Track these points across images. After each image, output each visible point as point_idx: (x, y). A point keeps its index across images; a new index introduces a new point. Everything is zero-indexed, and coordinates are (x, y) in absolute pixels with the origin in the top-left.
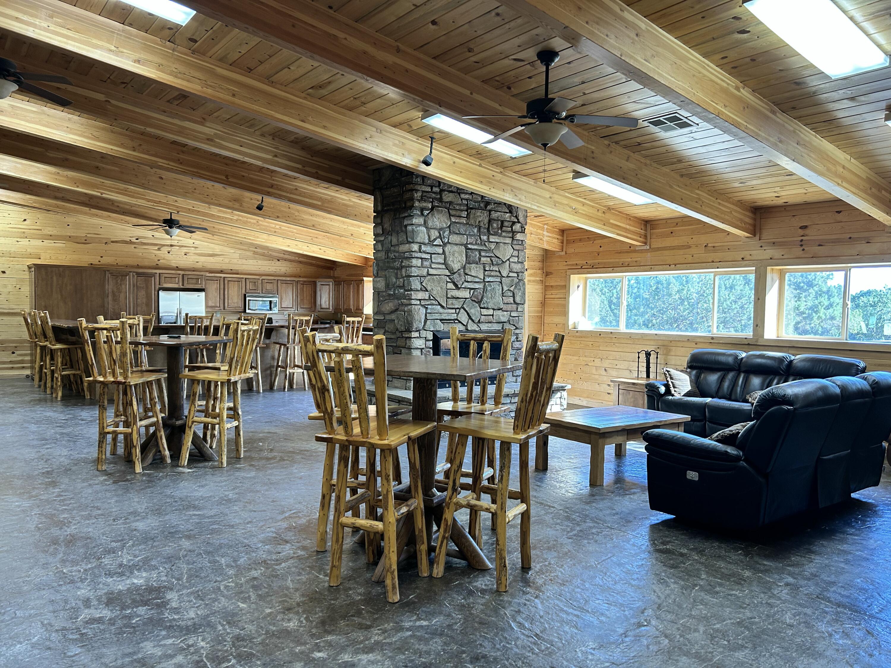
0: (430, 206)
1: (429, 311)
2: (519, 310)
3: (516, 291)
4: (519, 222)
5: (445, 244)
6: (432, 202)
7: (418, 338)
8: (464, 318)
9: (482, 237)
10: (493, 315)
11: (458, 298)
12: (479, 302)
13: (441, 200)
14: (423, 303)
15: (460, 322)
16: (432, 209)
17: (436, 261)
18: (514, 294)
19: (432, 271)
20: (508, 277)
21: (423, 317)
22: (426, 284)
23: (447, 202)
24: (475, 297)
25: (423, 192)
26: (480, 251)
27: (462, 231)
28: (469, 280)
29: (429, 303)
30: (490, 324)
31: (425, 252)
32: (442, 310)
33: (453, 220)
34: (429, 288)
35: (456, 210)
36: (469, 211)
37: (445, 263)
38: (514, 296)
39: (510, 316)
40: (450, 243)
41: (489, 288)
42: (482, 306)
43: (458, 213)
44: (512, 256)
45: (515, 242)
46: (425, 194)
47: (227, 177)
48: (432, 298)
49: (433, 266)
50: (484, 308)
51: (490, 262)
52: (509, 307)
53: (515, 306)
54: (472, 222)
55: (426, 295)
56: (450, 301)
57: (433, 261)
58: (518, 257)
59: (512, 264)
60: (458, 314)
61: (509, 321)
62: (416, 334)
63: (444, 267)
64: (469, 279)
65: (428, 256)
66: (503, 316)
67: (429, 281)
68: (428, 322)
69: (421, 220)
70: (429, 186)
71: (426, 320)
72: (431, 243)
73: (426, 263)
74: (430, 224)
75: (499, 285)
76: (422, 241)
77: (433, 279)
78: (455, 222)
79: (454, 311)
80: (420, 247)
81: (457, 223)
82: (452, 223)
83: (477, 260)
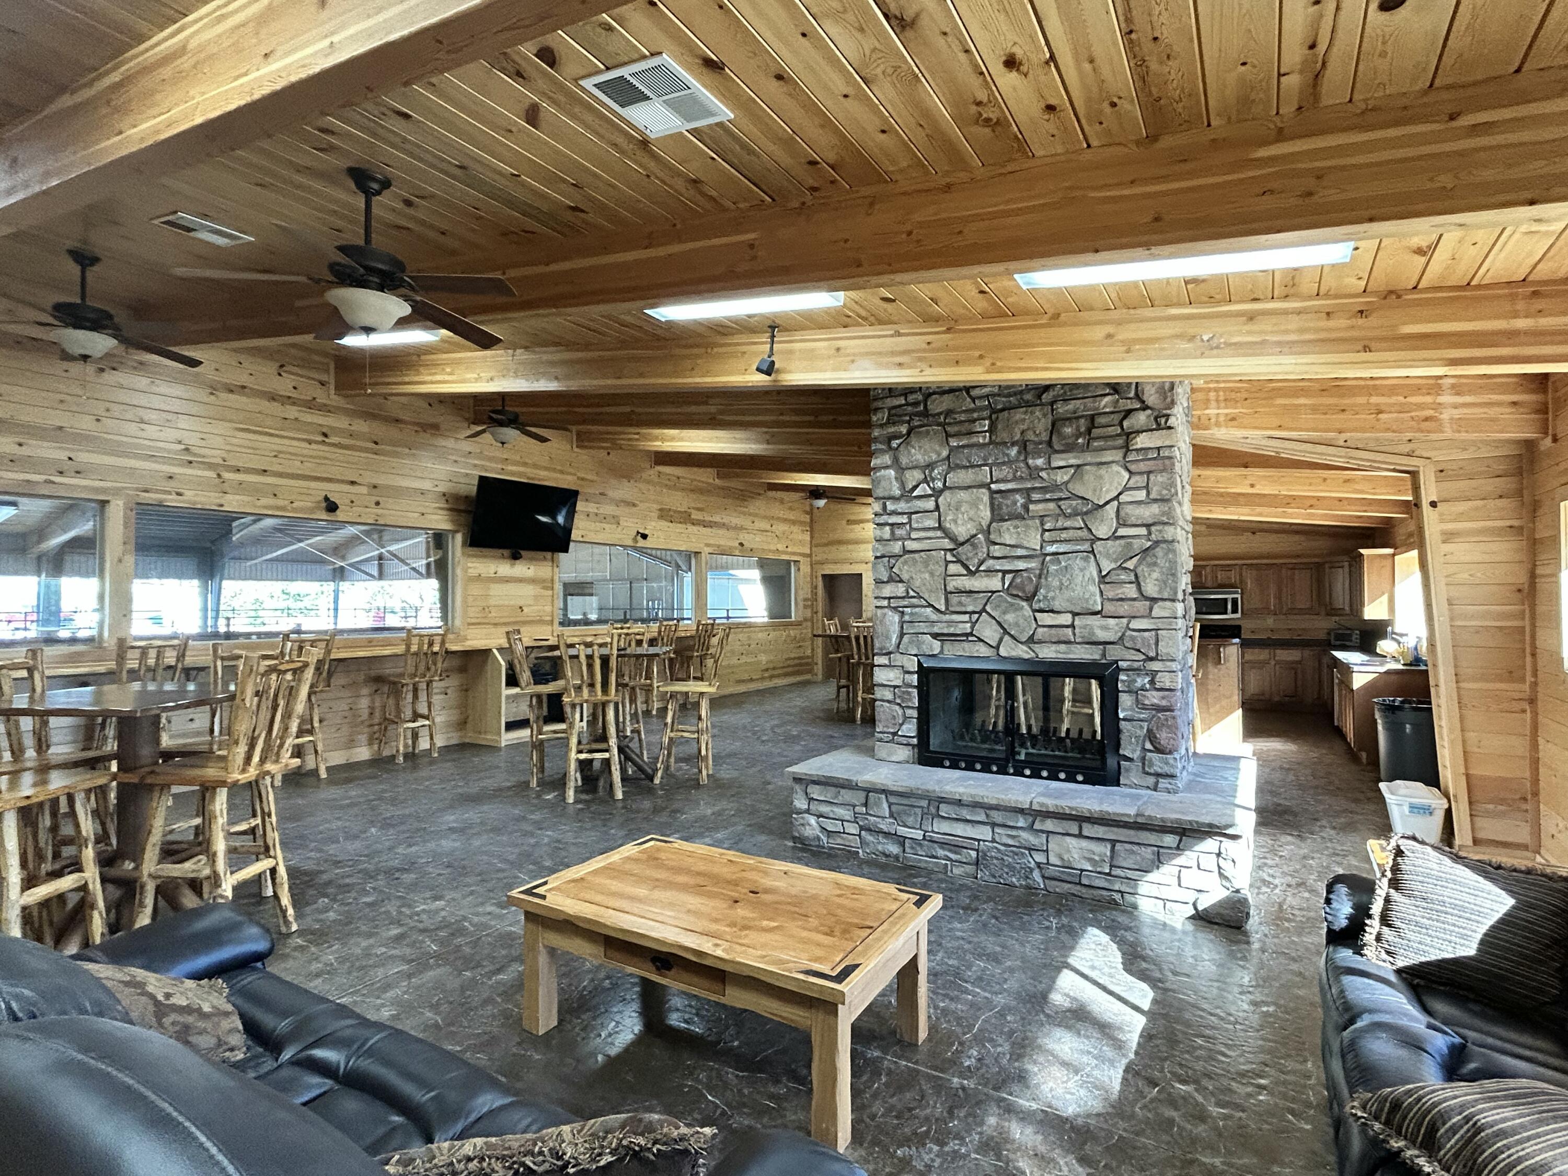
0: (904, 429)
1: (907, 618)
2: (1154, 614)
3: (1143, 570)
4: (1145, 408)
5: (937, 493)
6: (908, 422)
7: (885, 666)
8: (990, 632)
9: (1030, 462)
10: (1072, 626)
11: (971, 592)
12: (1029, 599)
13: (925, 414)
14: (894, 603)
15: (980, 640)
16: (909, 433)
17: (920, 526)
18: (1136, 576)
19: (911, 545)
20: (1115, 537)
21: (896, 628)
22: (900, 569)
23: (940, 414)
24: (1017, 587)
25: (890, 409)
26: (1028, 492)
27: (976, 460)
28: (997, 554)
29: (906, 603)
30: (1063, 647)
31: (894, 513)
32: (934, 617)
33: (954, 443)
34: (905, 577)
35: (961, 422)
36: (994, 416)
37: (940, 527)
38: (1137, 582)
39: (1128, 628)
40: (950, 488)
41: (1053, 568)
42: (1036, 606)
43: (964, 428)
44: (1126, 489)
45: (1132, 457)
46: (893, 412)
47: (859, 447)
48: (912, 593)
49: (914, 535)
50: (1041, 611)
51: (1058, 511)
52: (1124, 608)
53: (1142, 606)
54: (1003, 436)
55: (900, 590)
56: (954, 599)
57: (915, 525)
58: (1147, 487)
59: (1129, 509)
60: (974, 624)
61: (1121, 638)
62: (883, 660)
63: (939, 534)
64: (997, 551)
65: (904, 519)
66: (1105, 628)
67: (905, 562)
68: (906, 639)
69: (887, 459)
70: (901, 395)
71: (902, 635)
72: (907, 494)
73: (899, 532)
74: (904, 461)
75: (1086, 559)
76: (886, 494)
77: (914, 559)
78: (959, 447)
79: (966, 617)
80: (884, 505)
81: (963, 447)
82: (952, 449)
83: (1020, 510)
